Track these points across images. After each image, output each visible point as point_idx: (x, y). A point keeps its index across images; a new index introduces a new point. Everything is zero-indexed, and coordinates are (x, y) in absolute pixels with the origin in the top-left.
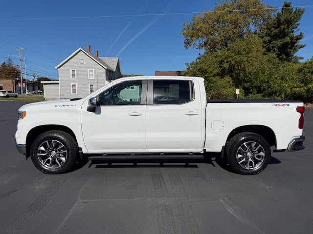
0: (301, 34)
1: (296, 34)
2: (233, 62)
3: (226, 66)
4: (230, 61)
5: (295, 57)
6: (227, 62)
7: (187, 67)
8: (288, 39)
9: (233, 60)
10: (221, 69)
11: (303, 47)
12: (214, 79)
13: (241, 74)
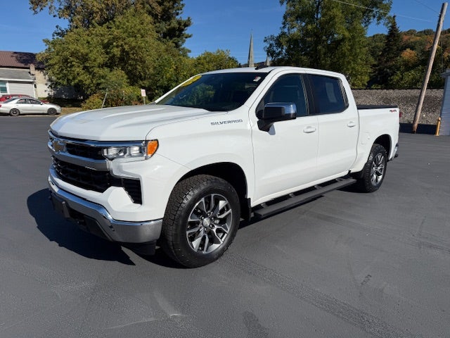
0: (189, 20)
1: (183, 17)
2: (126, 47)
3: (116, 51)
4: (122, 46)
5: (183, 49)
6: (117, 46)
7: (47, 47)
8: (174, 24)
9: (125, 44)
10: (108, 56)
11: (190, 37)
12: (101, 72)
13: (138, 67)
